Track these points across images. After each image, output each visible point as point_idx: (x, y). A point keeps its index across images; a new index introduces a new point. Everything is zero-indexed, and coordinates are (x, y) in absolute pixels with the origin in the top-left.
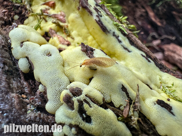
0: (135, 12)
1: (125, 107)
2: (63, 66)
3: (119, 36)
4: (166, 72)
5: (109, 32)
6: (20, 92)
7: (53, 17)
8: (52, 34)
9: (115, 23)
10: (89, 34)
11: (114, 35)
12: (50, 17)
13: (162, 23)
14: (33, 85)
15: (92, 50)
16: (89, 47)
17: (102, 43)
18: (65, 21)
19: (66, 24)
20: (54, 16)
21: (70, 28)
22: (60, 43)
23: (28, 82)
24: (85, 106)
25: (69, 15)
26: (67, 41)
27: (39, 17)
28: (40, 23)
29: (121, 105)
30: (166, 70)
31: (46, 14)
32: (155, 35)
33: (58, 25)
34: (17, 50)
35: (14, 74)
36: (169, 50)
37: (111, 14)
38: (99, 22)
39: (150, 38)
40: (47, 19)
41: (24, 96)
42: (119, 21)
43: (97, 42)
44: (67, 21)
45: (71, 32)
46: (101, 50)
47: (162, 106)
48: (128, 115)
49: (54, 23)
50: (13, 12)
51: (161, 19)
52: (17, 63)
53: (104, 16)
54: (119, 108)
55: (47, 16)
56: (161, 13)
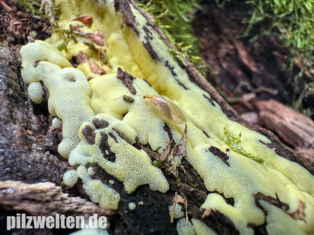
0: (218, 48)
1: (164, 150)
2: (90, 97)
3: (175, 67)
4: (236, 121)
5: (160, 60)
6: (24, 126)
7: (86, 37)
8: (83, 59)
9: (171, 50)
10: (134, 63)
11: (167, 64)
12: (82, 37)
13: (258, 67)
14: (45, 123)
15: (132, 78)
16: (127, 74)
17: (149, 75)
18: (103, 43)
19: (104, 48)
20: (88, 36)
21: (108, 53)
22: (92, 72)
23: (38, 117)
24: (110, 140)
25: (109, 36)
26: (102, 70)
27: (66, 36)
28: (67, 43)
29: (159, 148)
30: (237, 119)
31: (77, 32)
32: (246, 86)
33: (92, 48)
34: (28, 71)
35: (20, 103)
36: (266, 109)
37: (167, 38)
38: (147, 46)
39: (238, 90)
40: (78, 39)
41: (30, 133)
42: (177, 48)
43: (144, 74)
44: (105, 44)
45: (110, 58)
46: (144, 79)
47: (216, 154)
48: (167, 158)
49: (87, 44)
50: (30, 26)
51: (257, 61)
52: (26, 89)
53: (155, 39)
54: (156, 151)
55: (78, 35)
56: (257, 53)
